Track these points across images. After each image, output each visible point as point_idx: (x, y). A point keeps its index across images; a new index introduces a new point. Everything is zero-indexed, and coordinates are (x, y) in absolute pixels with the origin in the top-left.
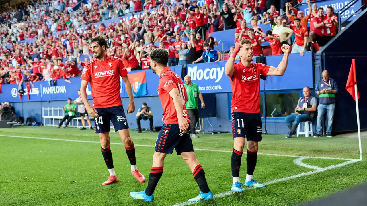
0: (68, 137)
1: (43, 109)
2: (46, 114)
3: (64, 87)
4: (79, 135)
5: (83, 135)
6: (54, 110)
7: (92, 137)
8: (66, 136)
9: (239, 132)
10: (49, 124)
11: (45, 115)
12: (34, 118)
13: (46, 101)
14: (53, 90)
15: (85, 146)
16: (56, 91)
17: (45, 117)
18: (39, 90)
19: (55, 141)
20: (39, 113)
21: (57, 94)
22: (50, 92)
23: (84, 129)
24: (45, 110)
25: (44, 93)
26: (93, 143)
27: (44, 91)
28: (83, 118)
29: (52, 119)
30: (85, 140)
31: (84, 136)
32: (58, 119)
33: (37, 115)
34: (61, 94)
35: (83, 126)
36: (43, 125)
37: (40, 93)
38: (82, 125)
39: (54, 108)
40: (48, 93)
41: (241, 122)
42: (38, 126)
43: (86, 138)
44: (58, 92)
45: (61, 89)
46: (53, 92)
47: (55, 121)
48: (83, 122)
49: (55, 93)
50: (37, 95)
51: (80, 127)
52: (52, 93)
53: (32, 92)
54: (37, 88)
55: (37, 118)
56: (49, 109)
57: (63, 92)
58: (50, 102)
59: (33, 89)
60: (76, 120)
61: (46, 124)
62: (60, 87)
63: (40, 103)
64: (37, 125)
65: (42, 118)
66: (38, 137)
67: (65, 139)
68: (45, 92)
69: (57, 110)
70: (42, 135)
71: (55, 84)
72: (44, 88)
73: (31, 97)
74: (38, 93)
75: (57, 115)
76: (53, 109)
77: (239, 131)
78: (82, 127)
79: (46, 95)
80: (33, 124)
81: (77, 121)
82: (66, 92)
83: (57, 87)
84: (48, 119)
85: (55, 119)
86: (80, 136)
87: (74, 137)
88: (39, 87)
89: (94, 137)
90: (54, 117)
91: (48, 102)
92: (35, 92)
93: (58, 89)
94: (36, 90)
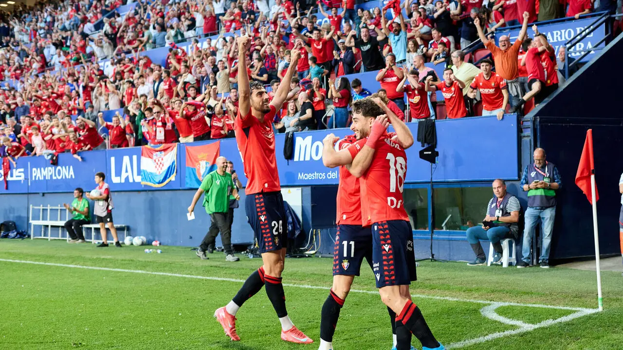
0: (73, 260)
1: (31, 207)
2: (36, 218)
3: (71, 168)
4: (95, 257)
5: (102, 257)
6: (51, 210)
7: (117, 260)
8: (70, 257)
9: (346, 266)
10: (41, 236)
11: (33, 219)
12: (14, 223)
13: (38, 193)
14: (50, 174)
15: (104, 278)
16: (55, 176)
17: (33, 223)
18: (25, 173)
19: (50, 267)
20: (24, 214)
21: (57, 180)
22: (45, 177)
23: (104, 245)
24: (33, 209)
25: (33, 179)
26: (119, 272)
27: (34, 175)
28: (103, 226)
29: (47, 226)
30: (105, 267)
31: (103, 259)
32: (58, 227)
33: (19, 217)
34: (65, 181)
35: (103, 240)
36: (29, 236)
37: (26, 179)
39: (50, 206)
40: (42, 178)
41: (349, 246)
42: (20, 239)
43: (107, 263)
44: (59, 178)
45: (66, 172)
46: (51, 176)
47: (51, 230)
48: (103, 233)
49: (54, 178)
50: (21, 181)
51: (97, 242)
52: (48, 178)
53: (12, 176)
54: (22, 170)
55: (17, 223)
56: (41, 207)
57: (68, 177)
58: (44, 194)
59: (14, 170)
60: (91, 228)
61: (34, 235)
62: (64, 167)
63: (26, 195)
64: (18, 236)
65: (29, 225)
66: (20, 258)
67: (69, 264)
68: (35, 177)
69: (58, 210)
70: (26, 256)
71: (55, 163)
72: (34, 169)
73: (10, 186)
74: (22, 178)
75: (57, 220)
76: (49, 208)
77: (346, 264)
78: (101, 242)
79: (37, 182)
80: (12, 234)
81: (93, 230)
82: (73, 177)
83: (59, 168)
84: (40, 226)
85: (52, 226)
86: (97, 258)
87: (85, 261)
88: (26, 168)
89: (122, 260)
90: (50, 223)
91: (41, 195)
92: (17, 176)
93: (59, 170)
94: (19, 172)
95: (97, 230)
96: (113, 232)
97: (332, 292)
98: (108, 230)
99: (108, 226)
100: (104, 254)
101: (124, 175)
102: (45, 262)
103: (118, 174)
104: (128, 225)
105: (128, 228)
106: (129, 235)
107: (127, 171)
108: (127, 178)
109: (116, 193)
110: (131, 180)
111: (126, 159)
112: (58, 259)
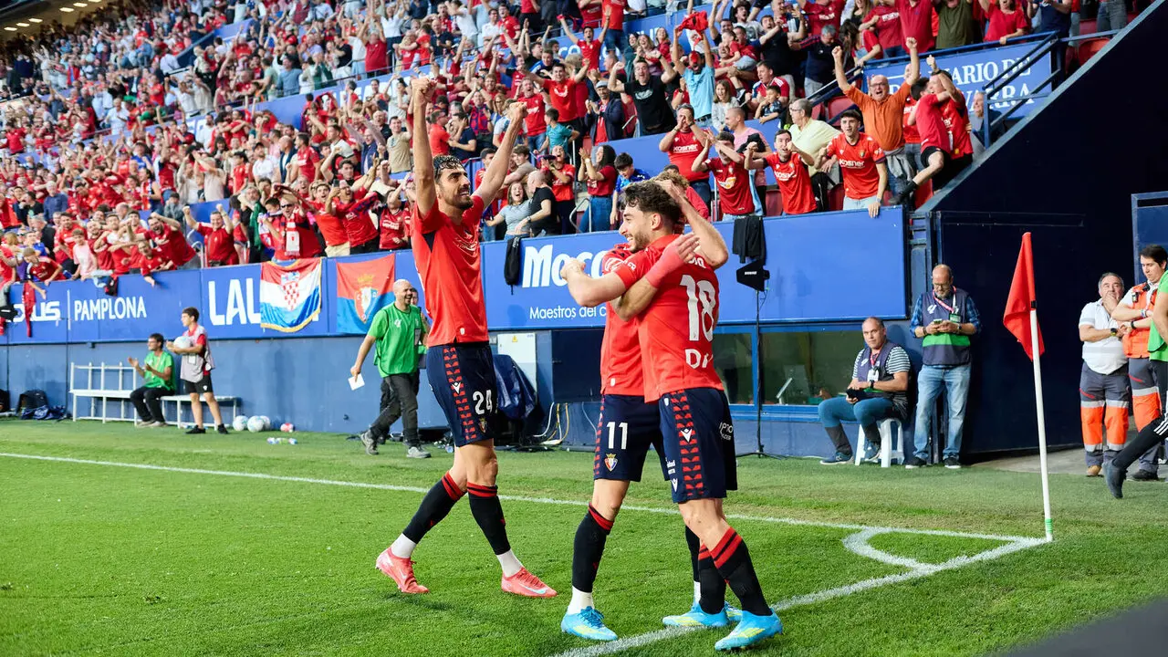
0: (146, 456)
1: (72, 366)
2: (81, 384)
3: (141, 300)
4: (182, 451)
5: (195, 451)
6: (106, 371)
7: (221, 456)
8: (141, 452)
9: (611, 464)
10: (90, 415)
11: (77, 387)
12: (43, 394)
13: (84, 343)
14: (104, 310)
15: (199, 486)
16: (114, 313)
17: (76, 393)
18: (62, 308)
19: (105, 468)
20: (60, 379)
21: (117, 320)
22: (95, 315)
23: (198, 430)
24: (76, 370)
25: (76, 318)
26: (225, 476)
27: (77, 312)
28: (196, 398)
29: (99, 399)
30: (200, 468)
31: (197, 454)
32: (119, 400)
33: (52, 384)
34: (131, 322)
35: (197, 422)
36: (70, 416)
37: (64, 318)
39: (106, 364)
40: (90, 318)
42: (54, 422)
43: (204, 460)
44: (121, 317)
45: (132, 308)
46: (107, 313)
47: (107, 404)
48: (196, 410)
49: (112, 317)
50: (54, 322)
51: (185, 425)
52: (101, 316)
53: (38, 314)
54: (57, 303)
55: (49, 395)
56: (90, 367)
57: (136, 315)
58: (94, 345)
59: (43, 304)
60: (176, 402)
61: (78, 415)
62: (128, 299)
63: (64, 347)
64: (51, 415)
65: (69, 397)
66: (54, 454)
67: (137, 463)
68: (80, 315)
69: (118, 371)
70: (65, 449)
71: (113, 291)
72: (77, 303)
73: (36, 331)
74: (57, 317)
75: (116, 388)
76: (103, 367)
77: (611, 462)
78: (193, 425)
79: (82, 324)
80: (40, 413)
81: (179, 405)
82: (145, 315)
83: (120, 299)
84: (89, 399)
85: (109, 399)
86: (186, 454)
87: (166, 457)
88: (63, 300)
89: (229, 456)
90: (105, 393)
91: (90, 345)
92: (47, 315)
93: (120, 304)
94: (52, 307)
95: (186, 405)
96: (213, 408)
97: (592, 508)
98: (204, 404)
99: (204, 398)
100: (199, 446)
101: (231, 312)
102: (97, 458)
103: (222, 309)
104: (239, 396)
105: (239, 403)
106: (241, 413)
107: (236, 306)
108: (237, 318)
109: (218, 343)
110: (243, 321)
111: (235, 285)
112: (120, 454)
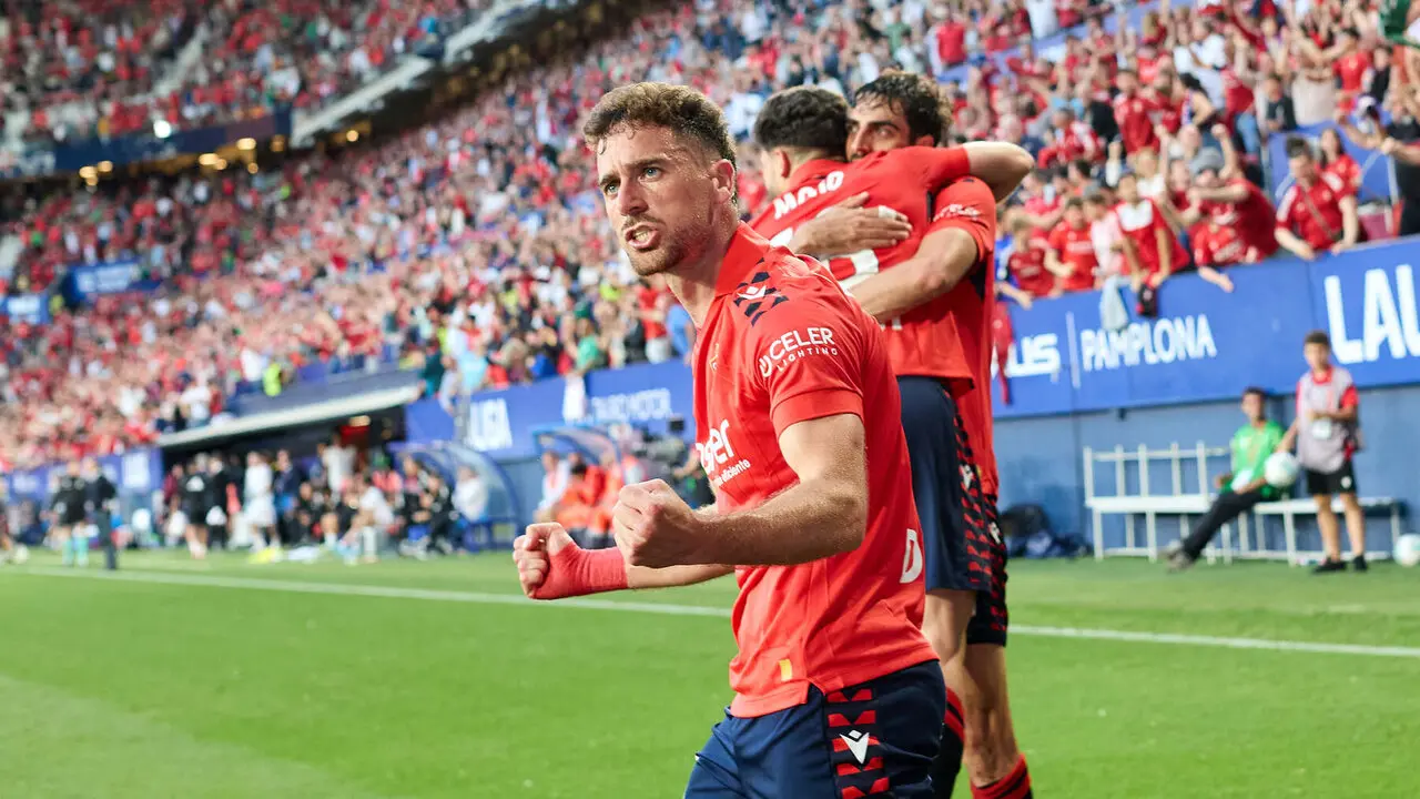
0: (1244, 621)
1: (1088, 455)
2: (1105, 489)
3: (1203, 322)
4: (1309, 609)
5: (1335, 609)
6: (1152, 462)
7: (1385, 618)
8: (1231, 615)
10: (1124, 544)
11: (1099, 492)
12: (1039, 510)
13: (1104, 411)
14: (1137, 346)
15: (1353, 679)
16: (1154, 351)
17: (1099, 505)
18: (1062, 347)
19: (1171, 649)
20: (1066, 480)
21: (1161, 364)
22: (1121, 358)
23: (1333, 566)
24: (1096, 464)
25: (1087, 365)
26: (1396, 659)
27: (1088, 352)
28: (1326, 506)
29: (1140, 517)
30: (1350, 641)
31: (1339, 616)
32: (1176, 516)
33: (1056, 492)
34: (1185, 365)
35: (1329, 550)
36: (1090, 550)
37: (1066, 367)
38: (1319, 548)
40: (1113, 363)
42: (1063, 561)
43: (1353, 627)
44: (1167, 357)
45: (1189, 338)
46: (1142, 353)
47: (1158, 527)
48: (1326, 525)
49: (1151, 359)
50: (1046, 377)
51: (1305, 558)
52: (1132, 359)
53: (1020, 360)
54: (1051, 339)
55: (1053, 511)
56: (1119, 455)
57: (1195, 352)
58: (1123, 413)
59: (1026, 343)
60: (1280, 517)
61: (1106, 545)
62: (1178, 322)
63: (1067, 423)
64: (1057, 550)
65: (1086, 514)
66: (1076, 624)
67: (1229, 635)
68: (1093, 358)
70: (1095, 615)
71: (1149, 309)
72: (1087, 335)
73: (1017, 393)
74: (1052, 364)
76: (1143, 454)
78: (1320, 558)
79: (1099, 376)
80: (1039, 545)
81: (1289, 523)
82: (1212, 351)
83: (1163, 324)
84: (1120, 517)
85: (1159, 516)
86: (1317, 616)
87: (1286, 624)
88: (1061, 332)
89: (1401, 618)
90: (1150, 504)
91: (1115, 414)
92: (1038, 361)
93: (1165, 336)
94: (1044, 347)
95: (1303, 520)
96: (1353, 523)
98: (1340, 517)
99: (1339, 504)
100: (1347, 599)
101: (1373, 334)
102: (1153, 629)
103: (1355, 330)
104: (1403, 495)
105: (1403, 510)
106: (1407, 529)
107: (1381, 322)
108: (1385, 347)
110: (1398, 351)
111: (1375, 281)
112: (1196, 621)
